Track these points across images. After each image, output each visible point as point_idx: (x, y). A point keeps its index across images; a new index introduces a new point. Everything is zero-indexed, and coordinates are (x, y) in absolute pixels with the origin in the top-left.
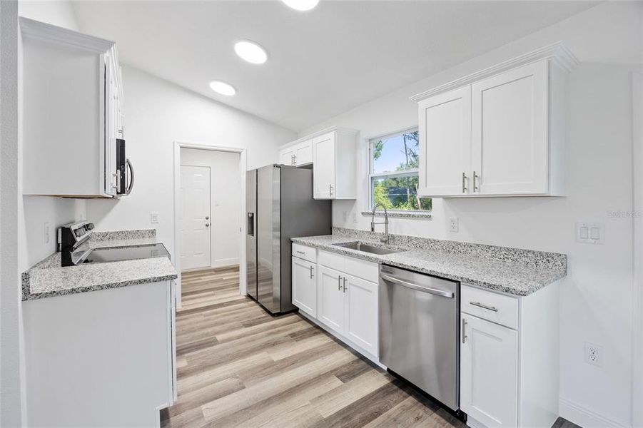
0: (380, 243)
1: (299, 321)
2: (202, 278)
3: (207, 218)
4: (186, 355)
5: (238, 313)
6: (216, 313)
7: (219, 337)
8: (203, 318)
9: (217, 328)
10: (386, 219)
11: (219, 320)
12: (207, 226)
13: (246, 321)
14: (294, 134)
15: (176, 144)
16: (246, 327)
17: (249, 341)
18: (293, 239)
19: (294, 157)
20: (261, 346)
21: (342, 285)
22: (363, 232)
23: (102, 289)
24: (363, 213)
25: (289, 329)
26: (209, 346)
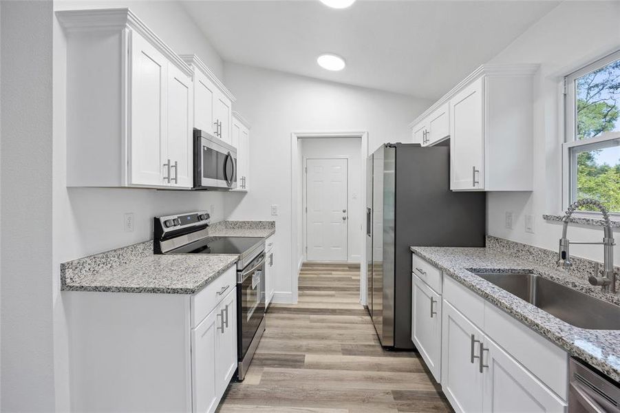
0: (587, 284)
1: (418, 371)
2: (333, 273)
3: (344, 212)
4: (266, 369)
5: (346, 328)
6: (322, 321)
7: (309, 358)
8: (308, 323)
9: (313, 343)
10: (608, 233)
11: (320, 331)
12: (344, 219)
13: (349, 343)
14: (425, 101)
15: (293, 135)
16: (344, 354)
17: (336, 380)
18: (414, 248)
19: (425, 133)
20: (346, 395)
21: (477, 353)
22: (545, 252)
23: (119, 291)
24: (546, 218)
25: (398, 381)
26: (292, 366)
